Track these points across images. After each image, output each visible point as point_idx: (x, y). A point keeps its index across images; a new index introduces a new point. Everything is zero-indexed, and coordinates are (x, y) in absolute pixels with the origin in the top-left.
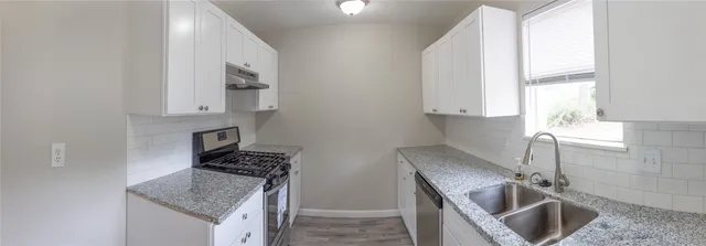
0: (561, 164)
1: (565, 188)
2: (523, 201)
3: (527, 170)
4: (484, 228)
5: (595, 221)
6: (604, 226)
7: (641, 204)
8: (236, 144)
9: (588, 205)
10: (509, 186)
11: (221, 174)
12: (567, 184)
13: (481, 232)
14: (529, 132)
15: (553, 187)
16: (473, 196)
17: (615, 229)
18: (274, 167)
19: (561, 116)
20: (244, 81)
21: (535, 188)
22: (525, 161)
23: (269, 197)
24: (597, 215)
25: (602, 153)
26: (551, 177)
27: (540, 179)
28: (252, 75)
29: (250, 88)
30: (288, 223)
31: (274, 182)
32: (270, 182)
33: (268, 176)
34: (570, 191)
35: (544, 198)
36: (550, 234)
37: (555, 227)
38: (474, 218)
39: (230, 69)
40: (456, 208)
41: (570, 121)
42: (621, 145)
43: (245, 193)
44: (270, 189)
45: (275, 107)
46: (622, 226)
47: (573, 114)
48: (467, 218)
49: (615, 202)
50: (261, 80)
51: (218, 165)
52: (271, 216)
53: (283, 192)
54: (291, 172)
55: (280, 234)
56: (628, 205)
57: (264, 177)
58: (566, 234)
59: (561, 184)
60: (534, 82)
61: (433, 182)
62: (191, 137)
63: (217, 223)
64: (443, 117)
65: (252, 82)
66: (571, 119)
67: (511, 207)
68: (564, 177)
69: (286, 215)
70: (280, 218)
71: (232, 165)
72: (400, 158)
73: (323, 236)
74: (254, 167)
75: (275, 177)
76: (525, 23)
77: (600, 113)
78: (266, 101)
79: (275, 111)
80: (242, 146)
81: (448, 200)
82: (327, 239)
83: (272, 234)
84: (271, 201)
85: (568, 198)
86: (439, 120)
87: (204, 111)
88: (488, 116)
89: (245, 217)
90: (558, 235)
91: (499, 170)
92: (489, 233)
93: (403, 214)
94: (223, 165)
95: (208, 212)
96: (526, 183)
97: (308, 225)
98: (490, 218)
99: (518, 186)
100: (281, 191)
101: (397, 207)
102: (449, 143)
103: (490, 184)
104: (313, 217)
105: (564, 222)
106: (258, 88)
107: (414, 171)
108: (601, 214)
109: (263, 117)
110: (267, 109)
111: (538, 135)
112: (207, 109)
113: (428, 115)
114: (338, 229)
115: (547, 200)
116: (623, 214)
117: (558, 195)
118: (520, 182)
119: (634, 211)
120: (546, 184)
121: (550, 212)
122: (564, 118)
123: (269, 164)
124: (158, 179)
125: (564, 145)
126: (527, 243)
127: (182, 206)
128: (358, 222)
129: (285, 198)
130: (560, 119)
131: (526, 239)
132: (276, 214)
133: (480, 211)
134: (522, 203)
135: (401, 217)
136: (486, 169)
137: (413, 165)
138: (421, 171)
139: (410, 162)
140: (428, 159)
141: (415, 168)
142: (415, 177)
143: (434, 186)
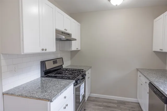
8: (62, 65)
11: (54, 79)
18: (78, 75)
20: (64, 37)
23: (76, 89)
28: (68, 34)
29: (67, 40)
30: (85, 100)
31: (78, 82)
32: (76, 82)
33: (76, 79)
39: (58, 32)
43: (65, 87)
44: (76, 85)
45: (79, 49)
50: (73, 37)
51: (53, 75)
52: (77, 97)
53: (82, 86)
54: (86, 77)
55: (81, 104)
57: (74, 80)
62: (39, 63)
63: (51, 101)
65: (68, 38)
69: (84, 96)
70: (81, 98)
71: (60, 75)
72: (139, 74)
73: (101, 106)
74: (69, 76)
75: (79, 80)
78: (75, 46)
79: (79, 50)
80: (64, 66)
82: (102, 108)
83: (78, 104)
84: (77, 90)
87: (44, 51)
89: (65, 97)
93: (140, 102)
94: (56, 75)
95: (47, 97)
97: (93, 101)
100: (81, 85)
104: (96, 98)
106: (71, 40)
107: (148, 82)
109: (74, 53)
110: (76, 49)
112: (46, 50)
113: (156, 52)
114: (107, 104)
123: (76, 74)
124: (22, 85)
127: (34, 96)
128: (116, 102)
129: (83, 89)
132: (79, 96)
135: (139, 103)
137: (148, 79)
138: (153, 82)
139: (145, 77)
140: (156, 76)
141: (149, 80)
142: (149, 84)
143: (162, 91)
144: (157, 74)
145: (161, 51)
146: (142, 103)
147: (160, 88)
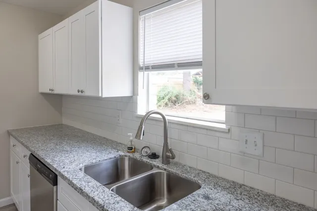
0: (168, 139)
1: (171, 160)
2: (134, 172)
3: (138, 144)
4: (96, 198)
5: (198, 192)
6: (207, 198)
7: (241, 182)
9: (191, 177)
10: (122, 159)
12: (173, 158)
13: (93, 202)
14: (141, 111)
15: (160, 159)
16: (88, 170)
17: (217, 202)
19: (167, 98)
21: (145, 160)
22: (138, 136)
24: (199, 187)
25: (204, 132)
26: (159, 150)
27: (149, 152)
34: (176, 164)
35: (152, 168)
36: (158, 200)
37: (162, 195)
38: (87, 190)
40: (71, 183)
41: (174, 103)
42: (224, 126)
46: (223, 200)
47: (177, 97)
48: (80, 191)
49: (215, 177)
56: (228, 181)
58: (171, 201)
59: (168, 157)
60: (147, 68)
61: (48, 160)
64: (60, 96)
66: (176, 101)
67: (123, 178)
68: (171, 151)
72: (13, 141)
76: (142, 17)
77: (207, 97)
81: (63, 177)
85: (174, 170)
86: (56, 100)
88: (104, 96)
90: (164, 202)
91: (113, 144)
92: (101, 202)
93: (16, 201)
96: (137, 156)
98: (103, 188)
99: (130, 159)
101: (9, 195)
102: (66, 121)
103: (104, 158)
105: (170, 190)
107: (28, 153)
108: (203, 186)
111: (149, 113)
113: (43, 94)
115: (155, 171)
116: (224, 188)
117: (165, 167)
118: (131, 155)
119: (234, 188)
120: (154, 156)
121: (157, 181)
122: (169, 100)
125: (171, 123)
126: (136, 208)
130: (166, 100)
131: (135, 205)
133: (94, 183)
134: (133, 173)
135: (14, 204)
136: (101, 144)
137: (27, 147)
138: (36, 152)
139: (23, 144)
140: (44, 139)
141: (30, 150)
142: (29, 159)
143: (49, 164)
144: (46, 134)
145: (51, 92)
146: (19, 203)
147: (46, 160)
